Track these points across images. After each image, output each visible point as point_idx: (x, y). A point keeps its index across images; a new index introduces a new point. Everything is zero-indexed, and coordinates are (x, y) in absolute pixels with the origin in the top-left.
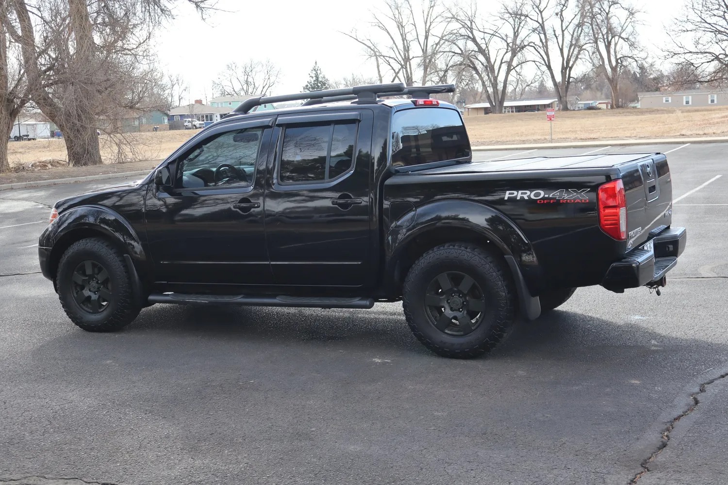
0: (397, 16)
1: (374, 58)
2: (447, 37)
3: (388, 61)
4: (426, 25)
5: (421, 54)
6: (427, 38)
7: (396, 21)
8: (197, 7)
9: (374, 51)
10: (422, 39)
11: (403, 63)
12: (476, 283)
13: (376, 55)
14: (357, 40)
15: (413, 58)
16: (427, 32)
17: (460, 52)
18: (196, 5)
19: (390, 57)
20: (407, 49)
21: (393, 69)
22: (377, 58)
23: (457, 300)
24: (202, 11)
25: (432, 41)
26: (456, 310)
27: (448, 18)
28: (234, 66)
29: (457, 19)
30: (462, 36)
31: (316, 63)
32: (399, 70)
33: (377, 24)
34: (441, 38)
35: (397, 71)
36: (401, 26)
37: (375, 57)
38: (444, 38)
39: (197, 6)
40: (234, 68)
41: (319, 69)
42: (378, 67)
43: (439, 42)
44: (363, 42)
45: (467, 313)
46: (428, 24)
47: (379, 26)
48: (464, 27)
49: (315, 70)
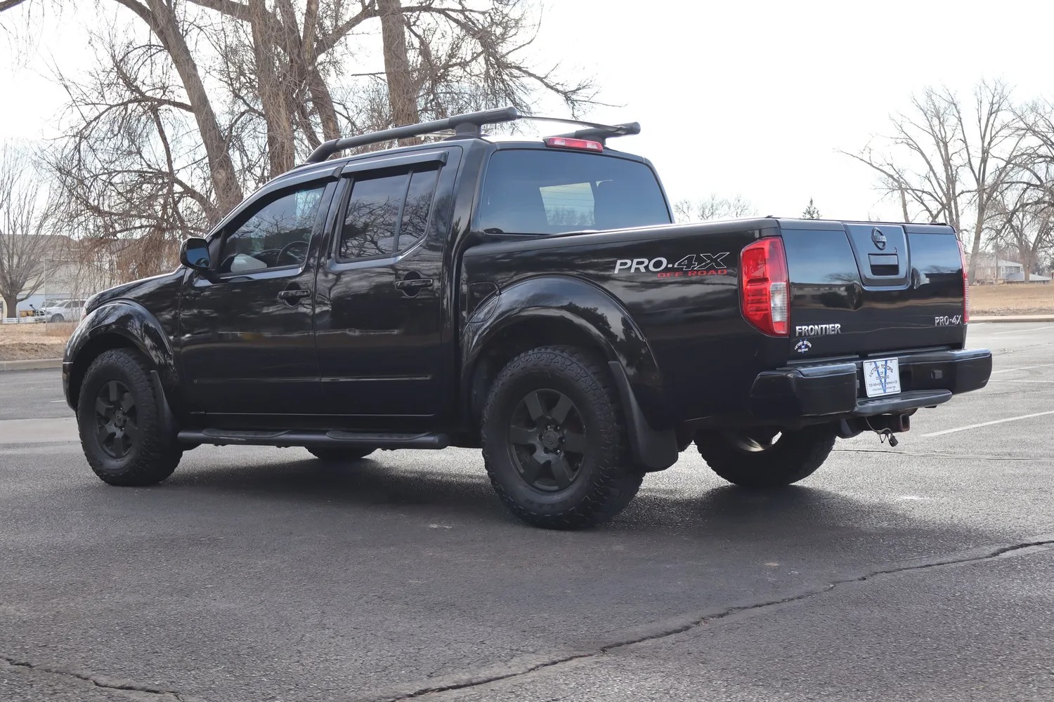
0: (936, 129)
1: (897, 194)
2: (1019, 160)
3: (920, 198)
4: (983, 142)
5: (974, 186)
6: (984, 161)
7: (934, 136)
8: (567, 100)
9: (898, 181)
10: (976, 163)
11: (945, 202)
12: (575, 407)
13: (900, 188)
14: (871, 164)
15: (962, 192)
16: (985, 152)
17: (1038, 183)
18: (565, 97)
19: (923, 192)
20: (951, 180)
21: (927, 209)
22: (903, 194)
23: (552, 434)
24: (574, 105)
25: (992, 165)
26: (551, 452)
27: (1018, 129)
28: (685, 206)
29: (1034, 131)
30: (1042, 156)
31: (811, 202)
32: (939, 213)
33: (904, 141)
34: (1008, 163)
35: (935, 213)
36: (943, 143)
37: (900, 191)
38: (1013, 162)
39: (568, 98)
40: (685, 210)
41: (816, 211)
42: (904, 206)
43: (1005, 167)
44: (880, 167)
45: (565, 456)
46: (987, 139)
47: (908, 144)
48: (1045, 143)
49: (809, 212)
